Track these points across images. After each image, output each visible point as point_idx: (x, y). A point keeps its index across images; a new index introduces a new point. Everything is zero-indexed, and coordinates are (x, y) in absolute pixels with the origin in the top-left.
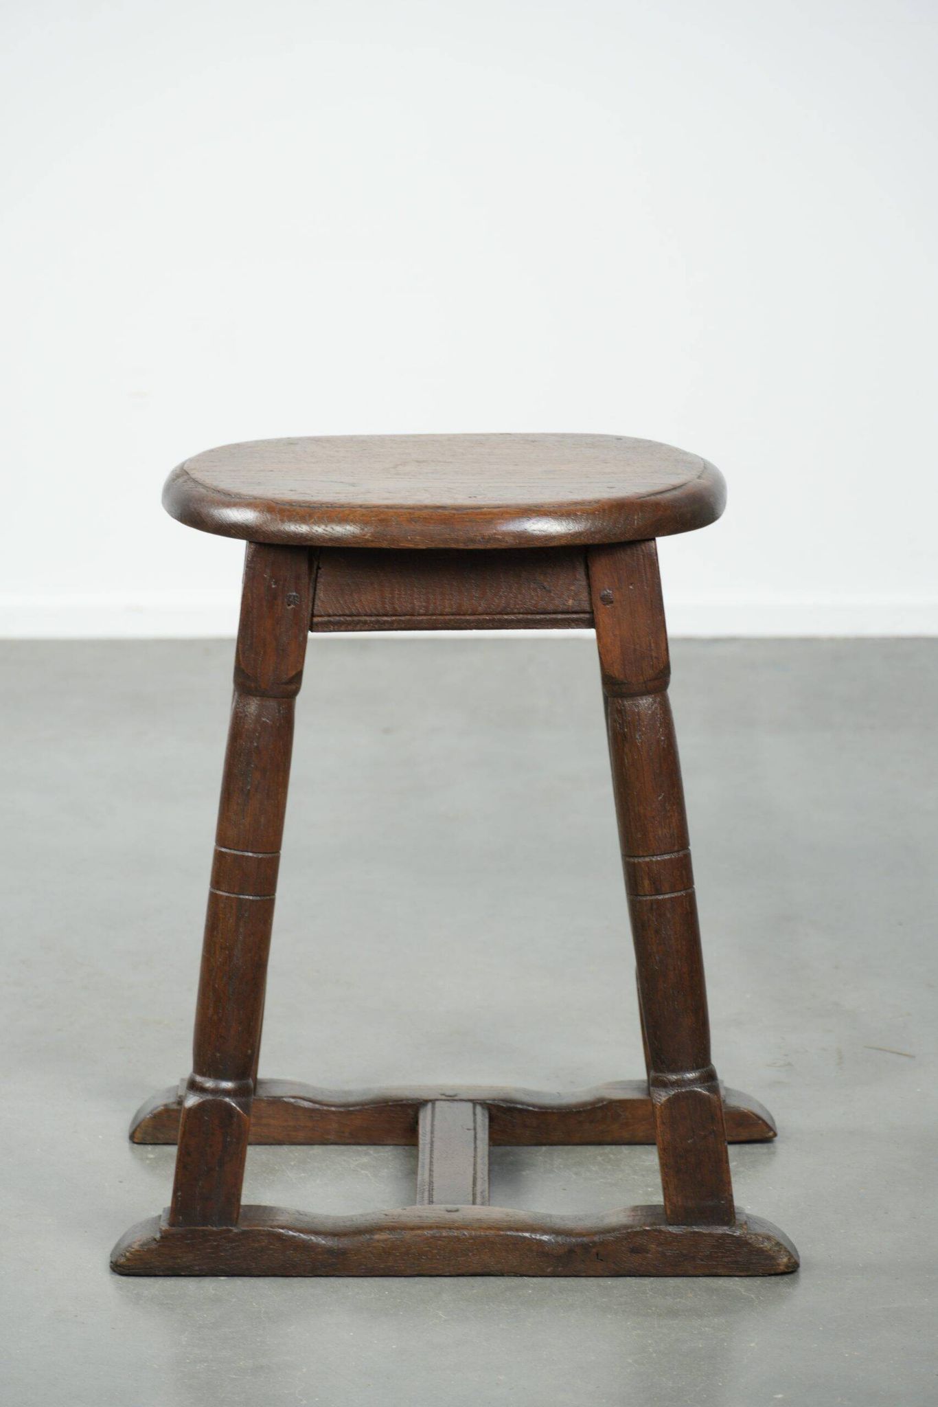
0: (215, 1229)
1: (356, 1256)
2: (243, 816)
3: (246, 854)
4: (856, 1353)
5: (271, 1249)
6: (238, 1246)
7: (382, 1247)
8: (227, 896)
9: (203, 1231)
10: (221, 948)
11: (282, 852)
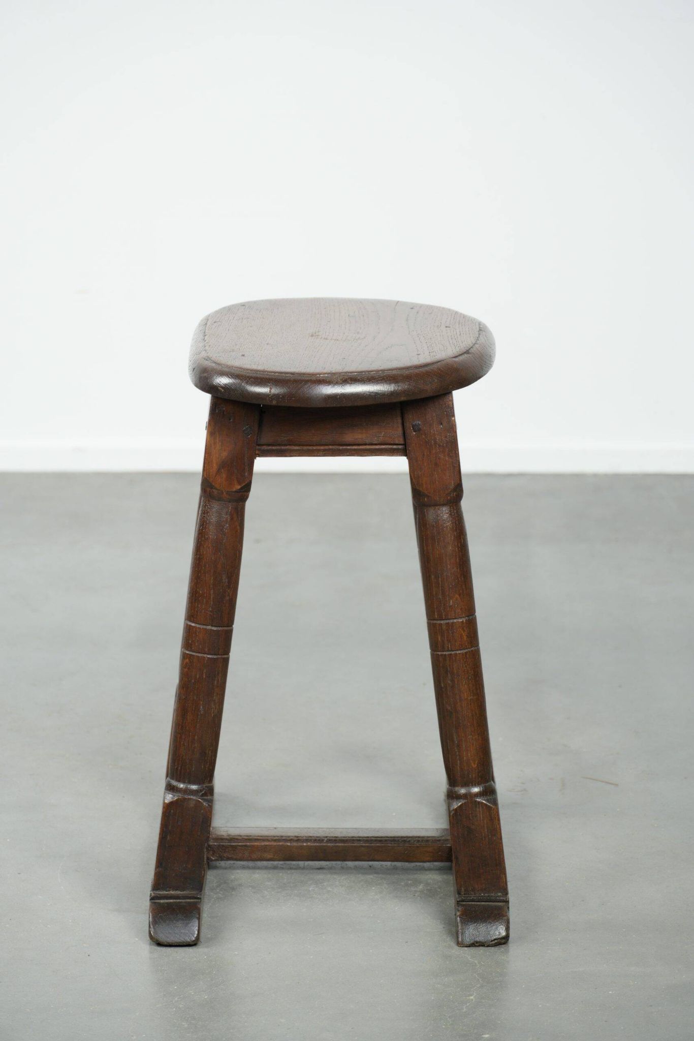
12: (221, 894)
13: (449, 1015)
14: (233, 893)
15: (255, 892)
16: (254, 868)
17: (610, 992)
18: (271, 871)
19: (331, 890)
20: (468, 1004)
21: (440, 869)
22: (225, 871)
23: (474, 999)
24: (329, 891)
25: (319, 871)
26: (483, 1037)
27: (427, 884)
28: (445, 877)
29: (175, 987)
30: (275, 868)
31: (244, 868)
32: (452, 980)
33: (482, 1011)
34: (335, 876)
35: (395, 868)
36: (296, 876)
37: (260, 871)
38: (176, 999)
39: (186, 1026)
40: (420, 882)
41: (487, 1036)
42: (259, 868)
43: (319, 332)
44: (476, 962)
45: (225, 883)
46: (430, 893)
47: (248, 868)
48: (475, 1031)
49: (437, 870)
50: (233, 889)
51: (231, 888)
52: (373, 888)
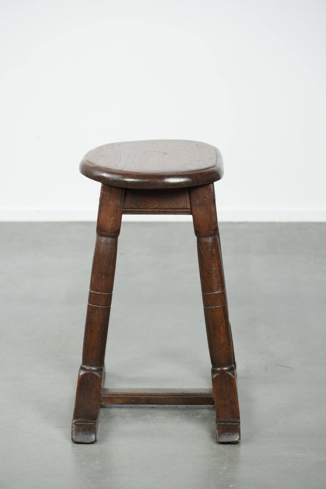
4: (260, 471)
12: (106, 419)
13: (213, 476)
14: (112, 419)
15: (122, 419)
16: (122, 407)
17: (289, 465)
18: (129, 409)
19: (158, 417)
20: (223, 471)
21: (209, 408)
22: (108, 409)
23: (225, 468)
24: (157, 418)
25: (152, 409)
26: (230, 487)
27: (203, 415)
28: (211, 411)
29: (85, 463)
30: (131, 407)
31: (117, 407)
32: (215, 460)
33: (229, 474)
34: (160, 411)
35: (188, 408)
36: (141, 411)
37: (124, 409)
38: (86, 469)
39: (90, 481)
40: (200, 414)
41: (231, 486)
42: (124, 408)
43: (163, 155)
44: (226, 451)
45: (108, 414)
46: (204, 419)
47: (119, 407)
48: (226, 484)
49: (207, 408)
50: (112, 417)
51: (111, 417)
52: (178, 417)
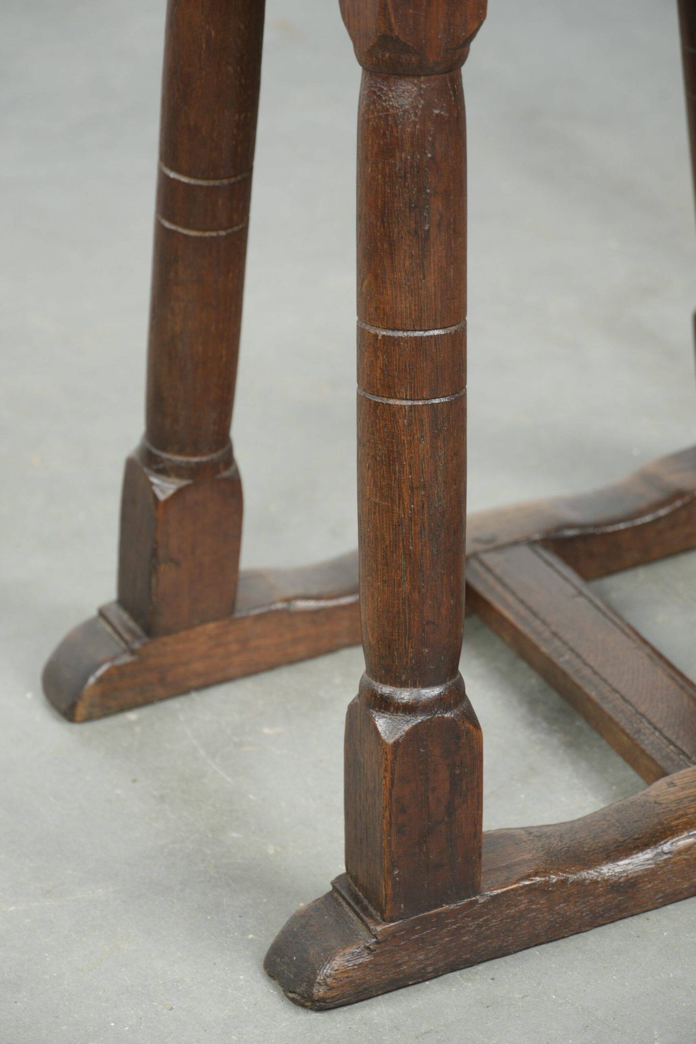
0: (452, 906)
1: (650, 883)
2: (424, 275)
3: (431, 333)
5: (533, 910)
6: (487, 920)
7: (685, 859)
8: (411, 406)
9: (437, 914)
10: (412, 488)
11: (469, 318)
